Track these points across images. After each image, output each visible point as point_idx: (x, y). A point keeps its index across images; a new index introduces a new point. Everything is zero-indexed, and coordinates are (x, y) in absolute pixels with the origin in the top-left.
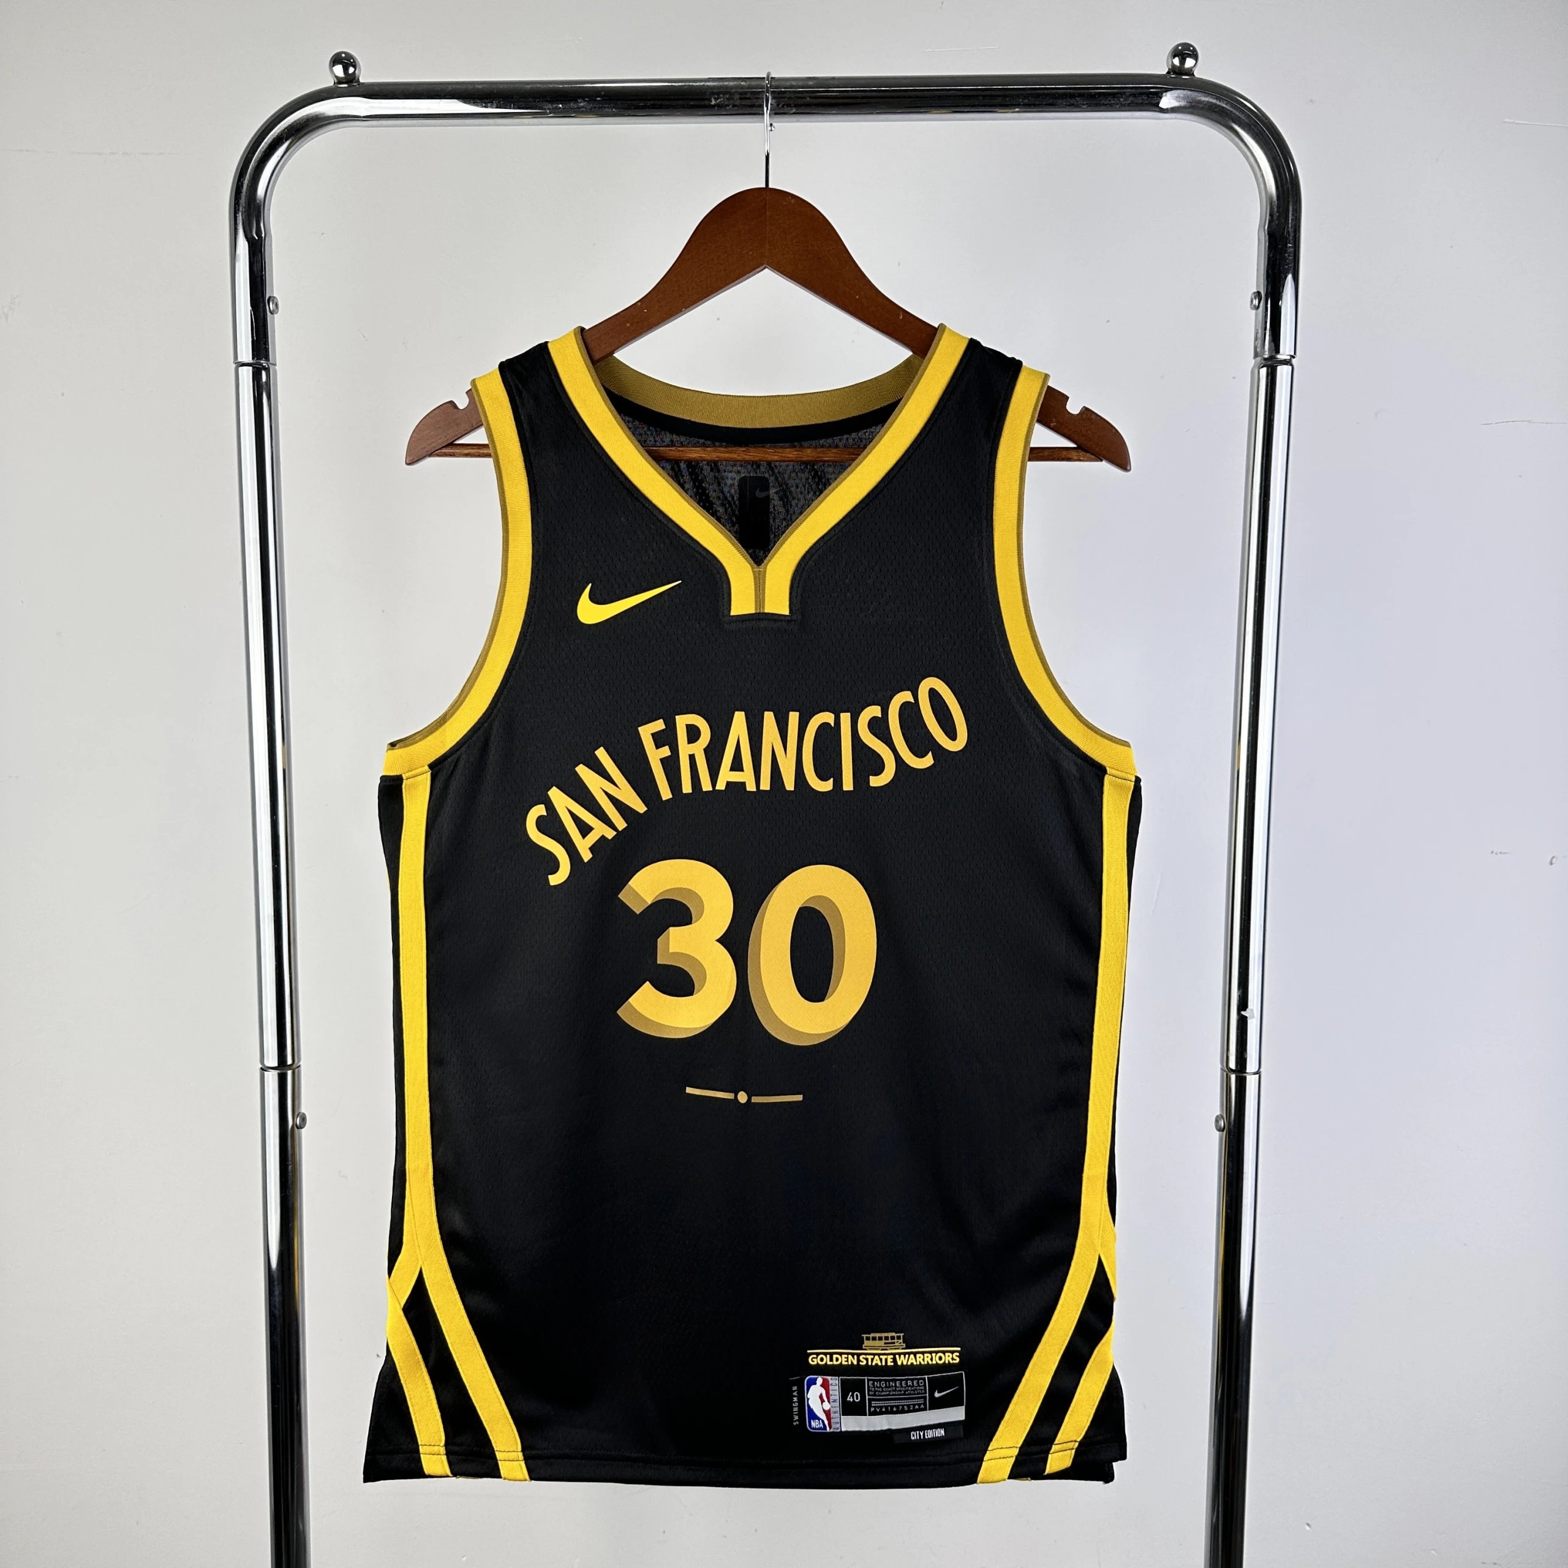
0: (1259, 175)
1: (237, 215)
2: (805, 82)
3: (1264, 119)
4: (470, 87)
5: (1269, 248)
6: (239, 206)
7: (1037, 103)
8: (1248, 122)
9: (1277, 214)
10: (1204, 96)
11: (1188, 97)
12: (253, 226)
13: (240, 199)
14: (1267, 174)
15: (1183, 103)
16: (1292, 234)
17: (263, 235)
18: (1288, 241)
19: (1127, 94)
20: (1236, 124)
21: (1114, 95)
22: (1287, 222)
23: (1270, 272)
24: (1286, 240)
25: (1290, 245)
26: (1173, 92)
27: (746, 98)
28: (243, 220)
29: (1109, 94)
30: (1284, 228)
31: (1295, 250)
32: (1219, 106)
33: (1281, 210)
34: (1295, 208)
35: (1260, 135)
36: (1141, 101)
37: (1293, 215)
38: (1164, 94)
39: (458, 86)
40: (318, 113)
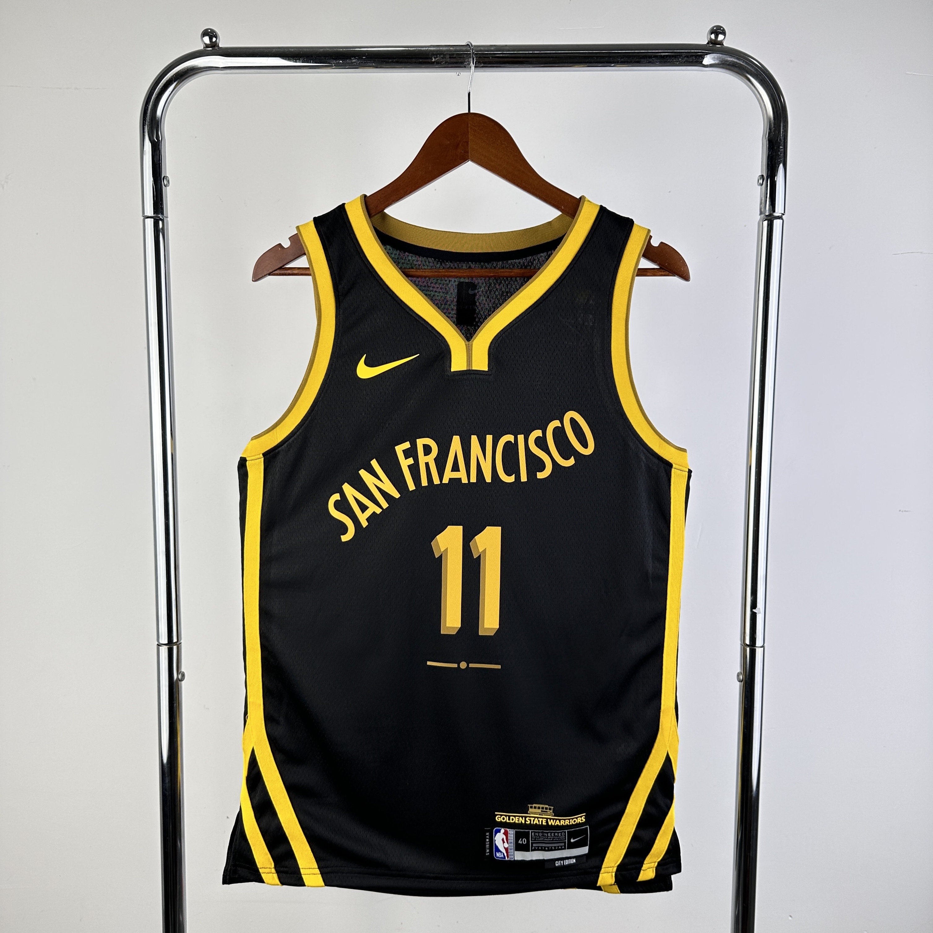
0: (763, 105)
1: (145, 127)
2: (489, 48)
3: (765, 71)
4: (286, 50)
5: (769, 148)
6: (145, 121)
7: (629, 61)
8: (756, 73)
9: (774, 128)
10: (730, 57)
11: (720, 58)
12: (154, 134)
13: (146, 117)
14: (767, 105)
15: (717, 62)
16: (783, 140)
17: (160, 139)
18: (780, 144)
19: (684, 56)
20: (749, 74)
21: (675, 57)
22: (779, 133)
23: (769, 163)
24: (779, 144)
25: (782, 147)
26: (711, 55)
27: (453, 58)
28: (148, 130)
29: (673, 56)
30: (778, 137)
31: (784, 150)
32: (739, 63)
33: (776, 126)
34: (784, 125)
35: (763, 81)
36: (691, 60)
37: (783, 129)
38: (706, 56)
39: (279, 50)
40: (194, 66)
